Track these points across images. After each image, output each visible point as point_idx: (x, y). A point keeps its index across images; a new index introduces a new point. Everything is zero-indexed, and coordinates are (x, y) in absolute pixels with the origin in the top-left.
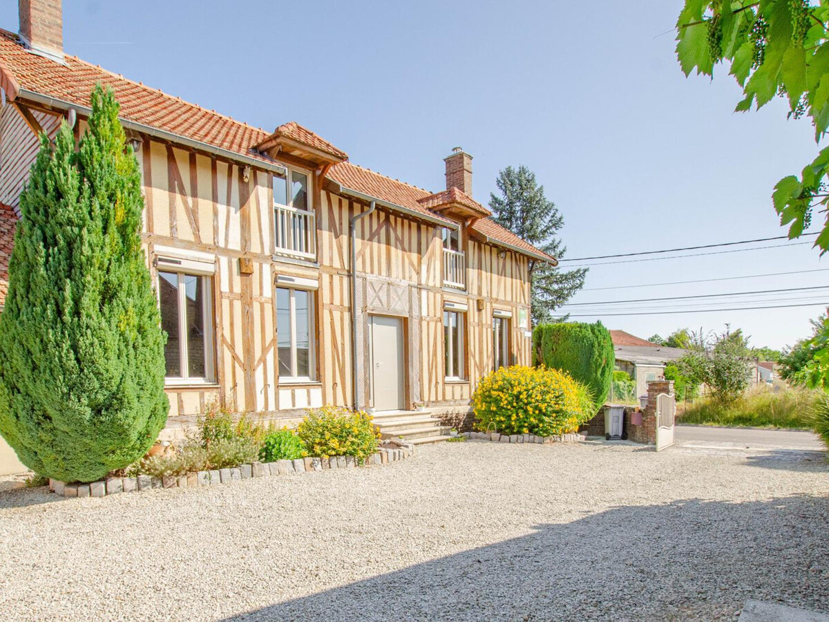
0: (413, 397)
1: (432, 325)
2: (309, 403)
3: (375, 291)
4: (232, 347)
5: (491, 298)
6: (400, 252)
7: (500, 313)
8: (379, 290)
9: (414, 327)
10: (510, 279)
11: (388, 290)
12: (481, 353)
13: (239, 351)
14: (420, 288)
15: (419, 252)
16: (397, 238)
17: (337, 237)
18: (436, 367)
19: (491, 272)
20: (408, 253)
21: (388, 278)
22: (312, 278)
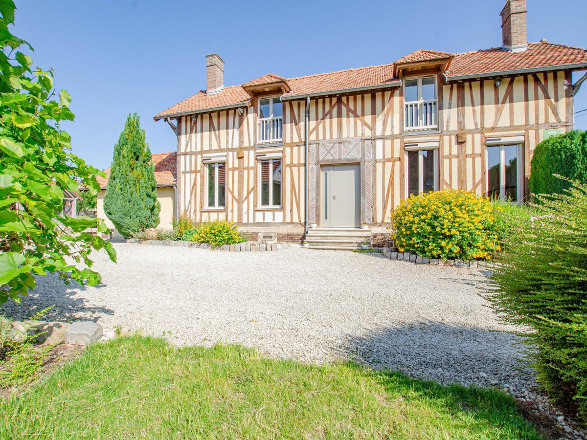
0: (364, 219)
1: (389, 165)
2: (274, 219)
3: (327, 150)
4: (232, 193)
5: (482, 128)
6: (352, 119)
7: (500, 140)
8: (330, 149)
9: (367, 168)
10: (523, 104)
11: (340, 147)
12: (462, 182)
13: (236, 194)
14: (374, 139)
15: (374, 112)
16: (349, 110)
17: (296, 124)
18: (393, 196)
19: (482, 103)
20: (361, 118)
21: (339, 140)
22: (278, 152)
